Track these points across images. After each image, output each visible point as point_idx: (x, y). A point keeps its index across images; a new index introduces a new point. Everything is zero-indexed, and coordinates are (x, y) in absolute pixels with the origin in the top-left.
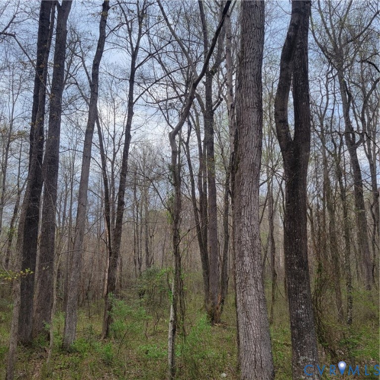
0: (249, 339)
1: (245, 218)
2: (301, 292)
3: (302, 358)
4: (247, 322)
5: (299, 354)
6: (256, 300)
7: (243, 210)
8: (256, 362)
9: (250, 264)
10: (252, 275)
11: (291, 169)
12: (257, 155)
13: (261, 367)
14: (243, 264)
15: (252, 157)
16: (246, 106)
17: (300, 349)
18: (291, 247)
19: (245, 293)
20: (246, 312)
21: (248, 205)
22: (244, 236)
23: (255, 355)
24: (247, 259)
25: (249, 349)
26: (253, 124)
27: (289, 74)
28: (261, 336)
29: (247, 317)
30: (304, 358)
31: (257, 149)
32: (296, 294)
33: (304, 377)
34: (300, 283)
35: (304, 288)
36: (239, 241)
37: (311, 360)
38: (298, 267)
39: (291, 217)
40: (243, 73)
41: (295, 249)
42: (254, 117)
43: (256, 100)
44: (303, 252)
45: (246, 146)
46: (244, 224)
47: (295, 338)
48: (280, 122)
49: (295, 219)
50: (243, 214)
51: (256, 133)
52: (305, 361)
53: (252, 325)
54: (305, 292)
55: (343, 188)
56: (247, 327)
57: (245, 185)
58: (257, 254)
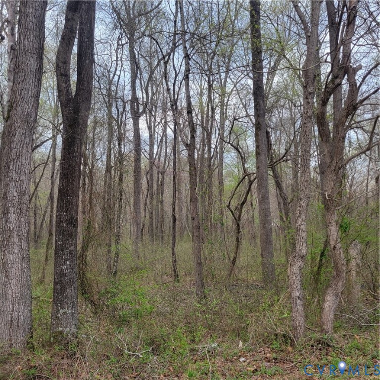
0: (6, 299)
1: (14, 172)
2: (67, 248)
3: (61, 311)
4: (6, 282)
5: (59, 308)
6: (19, 258)
7: (12, 164)
8: (12, 321)
9: (15, 222)
10: (16, 233)
11: (69, 126)
12: (33, 106)
13: (18, 326)
14: (7, 221)
15: (27, 107)
16: (25, 49)
17: (60, 303)
18: (62, 204)
19: (6, 252)
20: (6, 272)
21: (19, 158)
22: (11, 192)
23: (11, 314)
24: (12, 217)
25: (5, 309)
26: (31, 71)
27: (74, 26)
28: (21, 295)
29: (7, 277)
30: (64, 311)
31: (33, 99)
32: (63, 251)
33: (62, 329)
34: (68, 240)
35: (71, 245)
36: (5, 197)
37: (70, 311)
38: (68, 224)
39: (64, 175)
40: (23, 11)
41: (66, 206)
42: (33, 64)
43: (36, 45)
44: (74, 210)
45: (21, 93)
46: (12, 178)
47: (57, 293)
48: (62, 75)
49: (69, 177)
50: (11, 168)
51: (34, 81)
52: (64, 313)
53: (12, 284)
54: (72, 248)
55: (121, 152)
56: (5, 286)
57: (16, 136)
58: (24, 211)
